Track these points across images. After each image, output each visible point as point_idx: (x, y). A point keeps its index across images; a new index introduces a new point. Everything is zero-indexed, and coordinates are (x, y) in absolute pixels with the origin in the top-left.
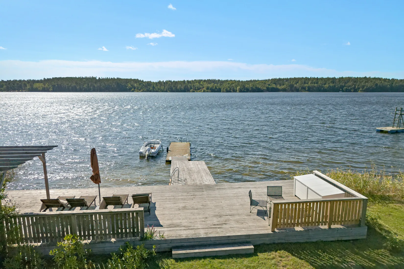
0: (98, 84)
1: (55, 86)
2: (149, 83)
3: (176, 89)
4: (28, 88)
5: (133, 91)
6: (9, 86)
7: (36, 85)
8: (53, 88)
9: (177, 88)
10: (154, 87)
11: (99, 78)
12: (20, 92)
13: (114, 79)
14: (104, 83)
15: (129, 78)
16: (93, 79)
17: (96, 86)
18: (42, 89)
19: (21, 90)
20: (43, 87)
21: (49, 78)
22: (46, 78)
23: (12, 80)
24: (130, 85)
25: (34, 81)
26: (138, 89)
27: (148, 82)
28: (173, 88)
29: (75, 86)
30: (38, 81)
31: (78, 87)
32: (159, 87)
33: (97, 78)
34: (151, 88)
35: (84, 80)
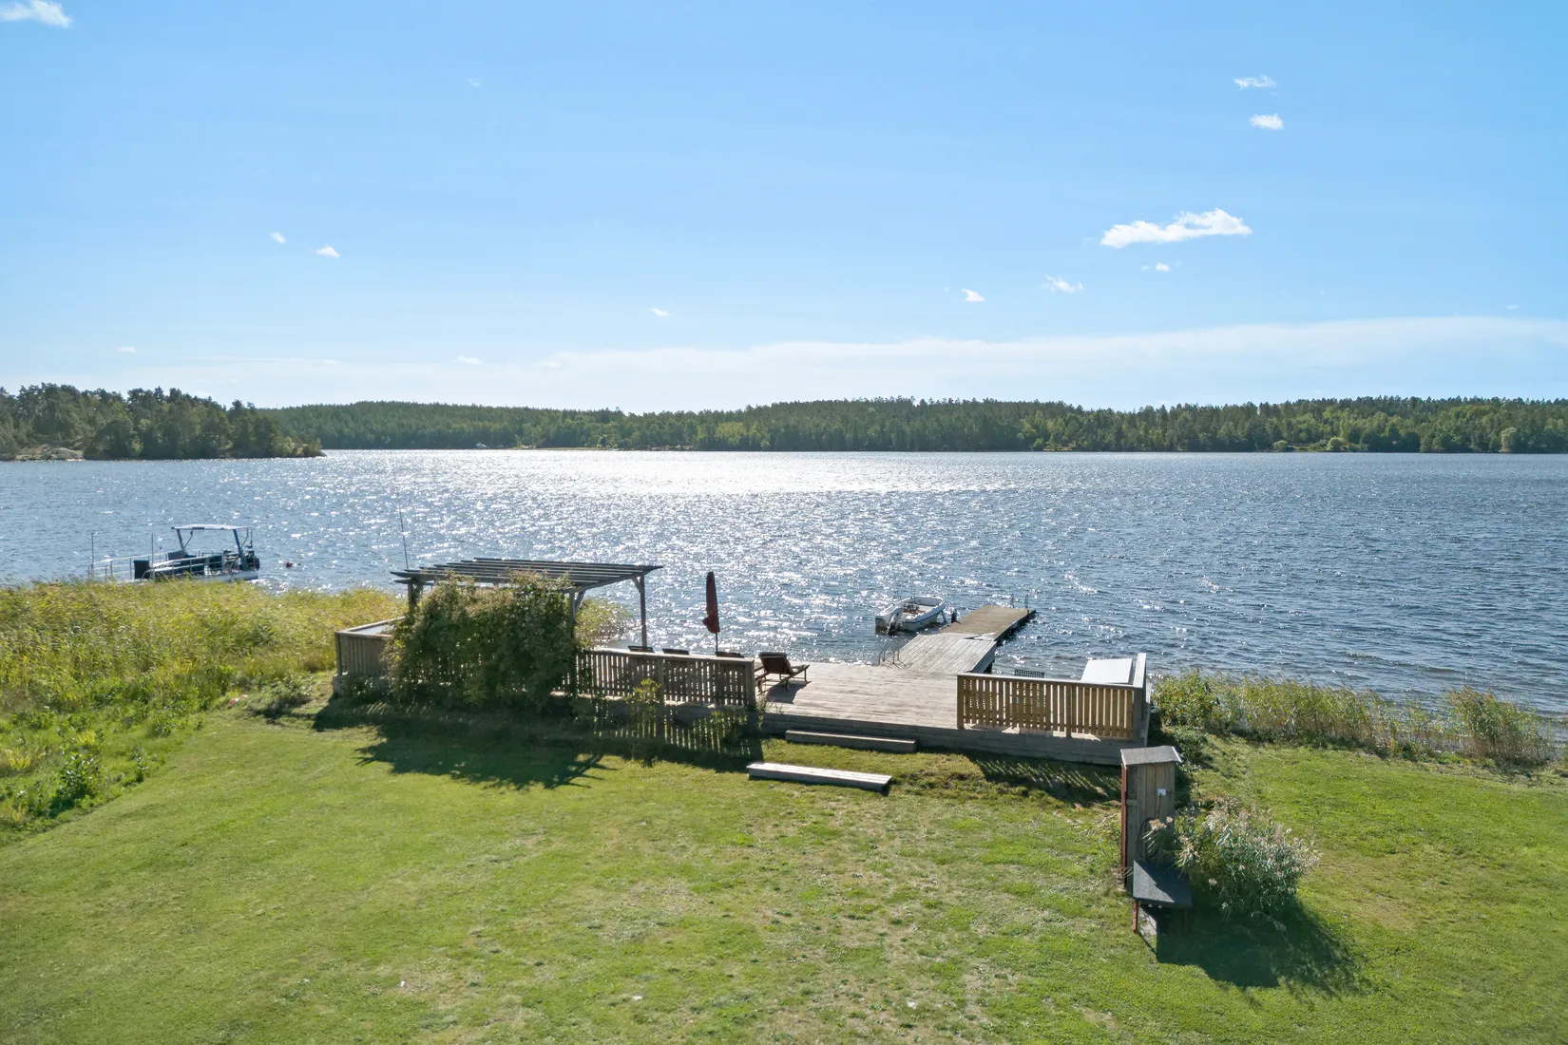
0: (917, 424)
1: (779, 431)
2: (1104, 418)
3: (1213, 439)
4: (701, 439)
5: (1039, 449)
6: (648, 433)
7: (724, 430)
8: (772, 440)
9: (1216, 433)
10: (1120, 434)
11: (923, 401)
12: (677, 450)
13: (975, 403)
14: (937, 420)
15: (1029, 399)
16: (901, 408)
17: (908, 430)
18: (741, 440)
19: (679, 446)
20: (742, 435)
21: (762, 404)
22: (754, 407)
23: (657, 414)
24: (1027, 426)
25: (719, 417)
26: (1057, 439)
27: (1100, 411)
28: (1201, 436)
29: (840, 433)
30: (730, 417)
31: (849, 436)
32: (1142, 432)
33: (916, 403)
34: (1110, 438)
35: (871, 409)
